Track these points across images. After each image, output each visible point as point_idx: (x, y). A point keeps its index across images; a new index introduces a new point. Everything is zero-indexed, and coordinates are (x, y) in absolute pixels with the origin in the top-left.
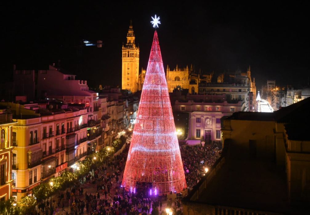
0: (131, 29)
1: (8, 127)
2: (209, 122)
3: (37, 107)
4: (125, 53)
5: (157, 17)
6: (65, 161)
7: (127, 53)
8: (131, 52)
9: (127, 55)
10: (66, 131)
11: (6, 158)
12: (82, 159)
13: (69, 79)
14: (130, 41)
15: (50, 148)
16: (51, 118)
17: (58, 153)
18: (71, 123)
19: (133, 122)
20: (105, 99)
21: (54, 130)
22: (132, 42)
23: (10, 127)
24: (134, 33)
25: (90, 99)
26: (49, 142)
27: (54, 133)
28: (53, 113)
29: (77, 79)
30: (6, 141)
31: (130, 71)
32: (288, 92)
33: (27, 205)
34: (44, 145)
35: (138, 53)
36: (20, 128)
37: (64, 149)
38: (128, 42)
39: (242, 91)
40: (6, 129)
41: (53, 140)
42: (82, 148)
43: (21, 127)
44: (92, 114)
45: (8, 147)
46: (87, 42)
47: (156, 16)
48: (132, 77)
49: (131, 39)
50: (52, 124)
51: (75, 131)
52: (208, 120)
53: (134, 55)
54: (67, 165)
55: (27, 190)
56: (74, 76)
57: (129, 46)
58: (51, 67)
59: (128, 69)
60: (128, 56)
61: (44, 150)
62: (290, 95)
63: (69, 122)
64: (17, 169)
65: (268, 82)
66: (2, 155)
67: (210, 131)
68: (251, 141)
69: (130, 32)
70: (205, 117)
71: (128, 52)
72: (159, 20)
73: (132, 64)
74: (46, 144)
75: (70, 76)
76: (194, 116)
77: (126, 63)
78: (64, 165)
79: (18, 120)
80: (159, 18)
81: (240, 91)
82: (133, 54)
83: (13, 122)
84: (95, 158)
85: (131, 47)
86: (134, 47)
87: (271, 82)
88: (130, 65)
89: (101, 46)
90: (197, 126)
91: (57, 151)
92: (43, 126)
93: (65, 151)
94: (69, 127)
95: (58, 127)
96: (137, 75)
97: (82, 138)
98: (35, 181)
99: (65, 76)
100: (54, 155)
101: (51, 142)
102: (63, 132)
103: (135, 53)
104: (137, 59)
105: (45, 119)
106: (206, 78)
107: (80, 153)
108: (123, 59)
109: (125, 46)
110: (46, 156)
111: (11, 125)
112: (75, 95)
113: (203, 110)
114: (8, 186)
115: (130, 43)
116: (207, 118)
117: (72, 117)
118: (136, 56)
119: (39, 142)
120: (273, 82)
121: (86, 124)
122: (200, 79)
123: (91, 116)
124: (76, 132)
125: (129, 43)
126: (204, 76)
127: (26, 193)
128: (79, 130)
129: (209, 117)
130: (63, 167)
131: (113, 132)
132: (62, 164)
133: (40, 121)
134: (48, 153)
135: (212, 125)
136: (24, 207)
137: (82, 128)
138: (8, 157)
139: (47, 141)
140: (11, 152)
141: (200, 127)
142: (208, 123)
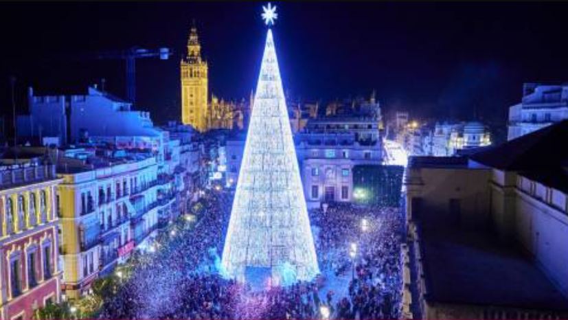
0: (193, 33)
1: (51, 187)
2: (330, 174)
3: (84, 154)
4: (186, 71)
5: (272, 7)
6: (129, 238)
7: (189, 71)
8: (195, 69)
9: (189, 75)
10: (129, 192)
11: (50, 235)
12: (154, 234)
13: (122, 109)
14: (193, 52)
15: (110, 218)
16: (108, 171)
17: (120, 227)
18: (136, 179)
19: (212, 176)
20: (177, 142)
21: (113, 190)
22: (196, 53)
23: (53, 186)
24: (198, 39)
25: (159, 141)
26: (107, 210)
27: (114, 195)
28: (110, 164)
29: (133, 109)
30: (49, 210)
31: (194, 99)
32: (437, 130)
33: (91, 310)
34: (101, 215)
35: (206, 72)
36: (65, 188)
37: (128, 220)
38: (190, 54)
39: (373, 127)
40: (48, 190)
41: (112, 205)
42: (151, 218)
43: (68, 186)
44: (162, 164)
45: (51, 218)
46: (144, 50)
47: (269, 5)
48: (197, 109)
49: (194, 49)
50: (111, 181)
51: (141, 192)
52: (330, 171)
53: (200, 75)
54: (133, 245)
55: (81, 286)
56: (129, 105)
57: (191, 59)
58: (91, 91)
59: (192, 96)
60: (191, 75)
61: (101, 223)
62: (441, 132)
63: (133, 177)
64: (65, 253)
65: (398, 115)
66: (43, 232)
67: (333, 187)
68: (452, 201)
69: (192, 38)
70: (326, 167)
71: (191, 70)
72: (275, 12)
73: (196, 89)
74: (103, 213)
75: (123, 104)
76: (309, 165)
77: (188, 87)
78: (129, 244)
79: (64, 175)
80: (275, 8)
81: (370, 127)
82: (198, 72)
83: (57, 178)
84: (173, 233)
85: (195, 61)
86: (200, 62)
87: (402, 115)
88: (194, 90)
89: (166, 57)
90: (313, 181)
91: (119, 224)
92: (98, 184)
93: (129, 222)
94: (134, 186)
95: (118, 185)
96: (205, 105)
97: (151, 202)
98: (92, 270)
99: (116, 105)
100: (114, 230)
101: (110, 210)
102: (125, 194)
103: (200, 70)
104: (205, 81)
105: (101, 172)
106: (309, 108)
107: (149, 224)
108: (184, 81)
109: (186, 60)
110: (106, 232)
111: (54, 183)
112: (136, 135)
113: (322, 157)
114: (55, 281)
115: (193, 55)
116: (329, 168)
117: (136, 170)
118: (203, 76)
119: (93, 211)
120: (405, 115)
121: (156, 181)
122: (301, 111)
123: (160, 167)
124: (143, 193)
125: (191, 56)
126: (307, 106)
127: (80, 290)
128: (148, 188)
129: (332, 166)
130: (129, 247)
131: (188, 193)
132: (126, 243)
133: (94, 177)
134: (106, 227)
135: (336, 179)
136: (86, 312)
137: (151, 186)
138: (52, 236)
139: (105, 208)
140: (57, 227)
141: (318, 182)
142: (330, 176)
